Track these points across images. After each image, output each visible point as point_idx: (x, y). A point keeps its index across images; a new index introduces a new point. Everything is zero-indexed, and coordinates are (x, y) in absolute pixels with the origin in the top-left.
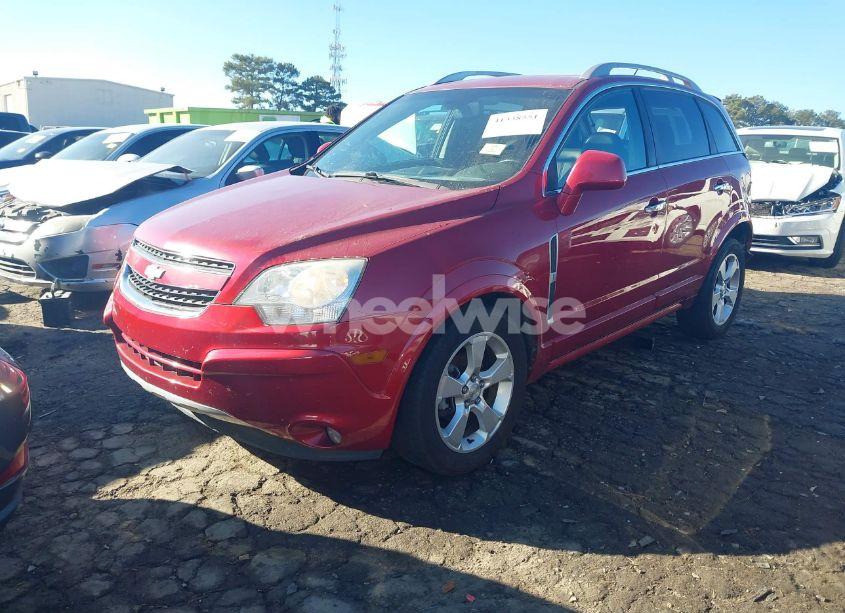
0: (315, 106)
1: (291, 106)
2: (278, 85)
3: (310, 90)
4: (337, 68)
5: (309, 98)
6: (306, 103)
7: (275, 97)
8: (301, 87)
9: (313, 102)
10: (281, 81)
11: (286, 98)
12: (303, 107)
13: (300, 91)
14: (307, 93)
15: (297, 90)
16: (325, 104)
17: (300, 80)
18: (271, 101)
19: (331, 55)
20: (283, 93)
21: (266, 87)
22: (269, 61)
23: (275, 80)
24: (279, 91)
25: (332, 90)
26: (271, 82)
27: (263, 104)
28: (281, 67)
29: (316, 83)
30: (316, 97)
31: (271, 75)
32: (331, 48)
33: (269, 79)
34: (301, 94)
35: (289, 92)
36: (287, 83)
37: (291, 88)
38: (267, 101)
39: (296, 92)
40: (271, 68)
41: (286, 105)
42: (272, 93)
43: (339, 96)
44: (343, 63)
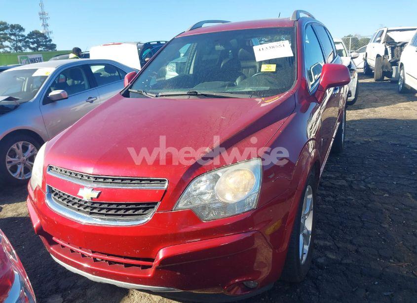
0: (38, 47)
1: (23, 49)
2: (13, 37)
3: (33, 38)
4: (45, 25)
5: (33, 43)
6: (31, 46)
7: (12, 44)
8: (27, 37)
9: (36, 45)
10: (14, 35)
11: (20, 44)
12: (31, 48)
13: (27, 39)
14: (32, 40)
15: (25, 39)
16: (43, 45)
17: (26, 33)
18: (10, 46)
19: (41, 18)
20: (17, 41)
21: (6, 39)
22: (4, 24)
23: (11, 35)
24: (14, 40)
25: (46, 38)
26: (8, 35)
27: (6, 49)
28: (13, 27)
29: (35, 34)
30: (37, 42)
31: (8, 31)
32: (40, 14)
33: (6, 34)
34: (28, 41)
35: (20, 41)
36: (19, 35)
37: (21, 38)
38: (8, 47)
39: (25, 41)
40: (6, 28)
41: (20, 48)
42: (10, 42)
43: (50, 40)
44: (48, 22)
